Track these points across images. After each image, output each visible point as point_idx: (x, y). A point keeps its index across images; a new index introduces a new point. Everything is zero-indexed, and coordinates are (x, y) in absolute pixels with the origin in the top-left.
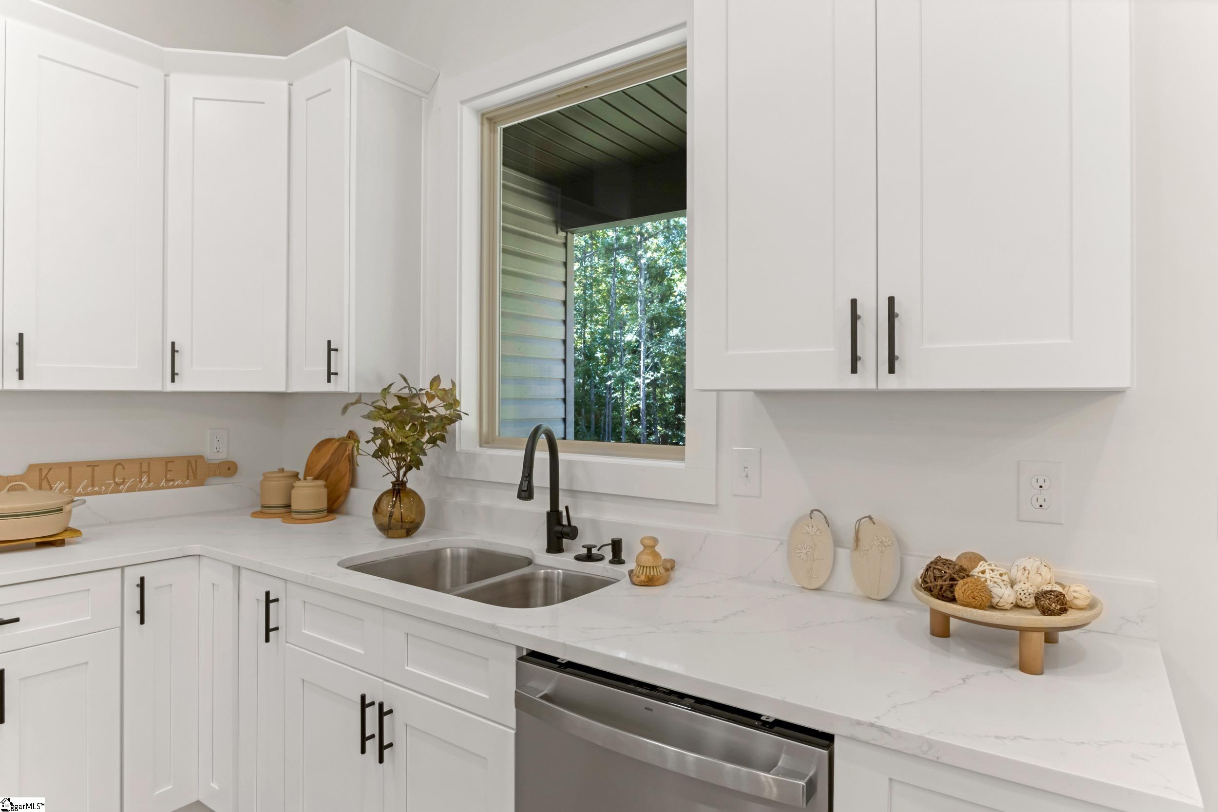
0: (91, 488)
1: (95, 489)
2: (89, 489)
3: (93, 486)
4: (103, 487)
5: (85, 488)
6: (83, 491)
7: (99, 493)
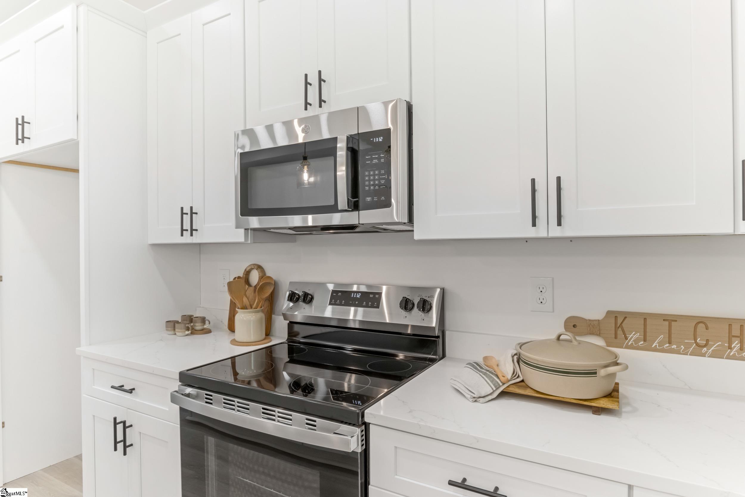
0: (668, 345)
1: (673, 347)
2: (666, 346)
3: (670, 343)
4: (682, 346)
5: (661, 344)
6: (659, 346)
7: (678, 352)
